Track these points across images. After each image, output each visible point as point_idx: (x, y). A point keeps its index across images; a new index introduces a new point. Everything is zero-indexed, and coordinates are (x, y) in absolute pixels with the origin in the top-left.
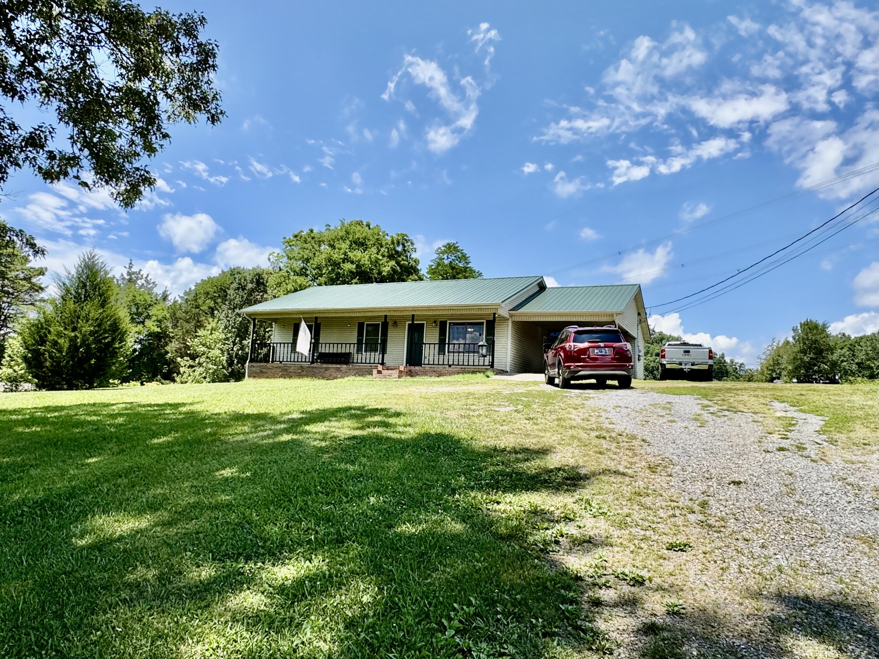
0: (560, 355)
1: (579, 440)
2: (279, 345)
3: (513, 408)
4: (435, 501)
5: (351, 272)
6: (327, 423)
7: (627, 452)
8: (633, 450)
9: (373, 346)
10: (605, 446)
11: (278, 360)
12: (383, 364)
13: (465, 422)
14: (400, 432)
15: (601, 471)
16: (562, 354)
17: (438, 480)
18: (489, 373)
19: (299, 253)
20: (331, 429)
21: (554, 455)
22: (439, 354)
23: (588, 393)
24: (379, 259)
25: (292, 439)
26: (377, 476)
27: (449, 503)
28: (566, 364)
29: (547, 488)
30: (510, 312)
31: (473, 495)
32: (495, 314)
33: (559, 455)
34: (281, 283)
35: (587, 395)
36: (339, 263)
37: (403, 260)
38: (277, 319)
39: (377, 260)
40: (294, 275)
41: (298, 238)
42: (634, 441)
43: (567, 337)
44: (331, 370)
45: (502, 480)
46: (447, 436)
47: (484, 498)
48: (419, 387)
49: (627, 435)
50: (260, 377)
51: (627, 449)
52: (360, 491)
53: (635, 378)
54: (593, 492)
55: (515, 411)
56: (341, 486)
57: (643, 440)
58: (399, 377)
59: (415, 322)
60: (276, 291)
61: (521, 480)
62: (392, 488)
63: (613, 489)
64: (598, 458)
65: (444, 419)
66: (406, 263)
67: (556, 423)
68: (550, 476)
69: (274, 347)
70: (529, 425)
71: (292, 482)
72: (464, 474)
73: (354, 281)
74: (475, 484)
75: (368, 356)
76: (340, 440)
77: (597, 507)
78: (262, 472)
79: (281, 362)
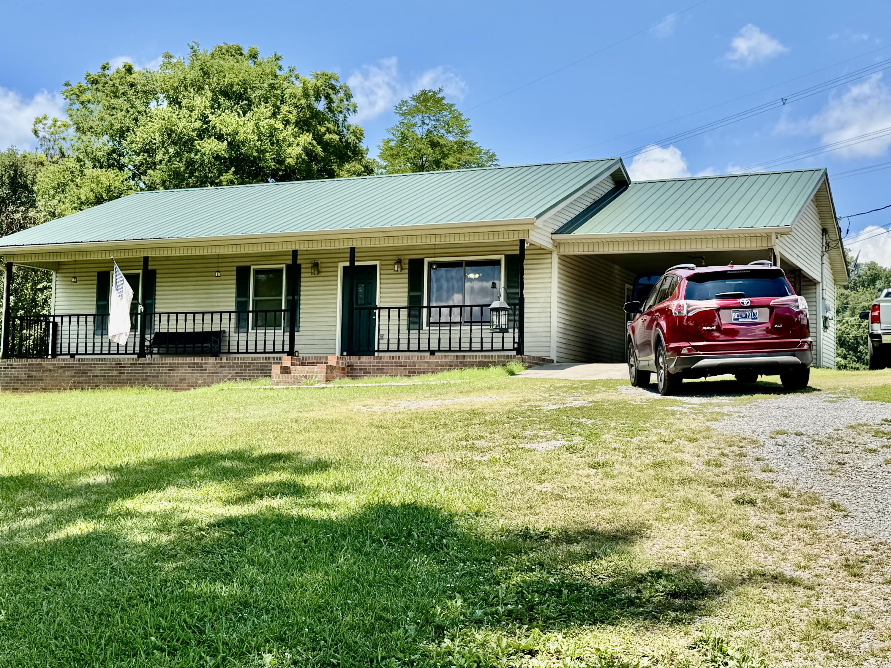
0: (658, 325)
1: (700, 508)
2: (66, 319)
3: (563, 442)
4: (400, 655)
5: (217, 158)
6: (171, 491)
7: (801, 533)
8: (812, 528)
9: (270, 315)
10: (754, 521)
11: (65, 350)
12: (291, 352)
13: (464, 478)
14: (327, 505)
15: (745, 576)
16: (663, 323)
17: (407, 608)
18: (515, 366)
19: (101, 119)
20: (181, 506)
21: (647, 544)
22: (409, 330)
23: (719, 405)
24: (276, 129)
25: (95, 531)
26: (279, 606)
27: (431, 658)
28: (672, 345)
29: (634, 615)
30: (555, 237)
31: (479, 636)
32: (522, 242)
33: (660, 543)
34: (65, 185)
35: (717, 409)
36: (191, 140)
37: (328, 131)
38: (59, 263)
39: (273, 132)
40: (94, 167)
41: (100, 86)
42: (814, 508)
43: (673, 286)
44: (182, 370)
45: (540, 603)
46: (426, 509)
47: (504, 645)
48: (369, 402)
49: (800, 496)
50: (28, 391)
51: (801, 526)
52: (242, 641)
53: (817, 366)
54: (729, 623)
55: (568, 449)
56: (201, 632)
57: (834, 506)
58: (328, 380)
59: (357, 264)
60: (55, 201)
61: (579, 600)
62: (312, 631)
63: (771, 614)
64: (740, 546)
65: (420, 472)
66: (336, 137)
67: (651, 472)
68: (639, 591)
69: (55, 324)
70: (597, 480)
71: (97, 628)
72: (461, 592)
73: (225, 177)
74: (485, 614)
75: (260, 338)
76: (200, 529)
77: (738, 655)
78: (31, 609)
79: (73, 356)
